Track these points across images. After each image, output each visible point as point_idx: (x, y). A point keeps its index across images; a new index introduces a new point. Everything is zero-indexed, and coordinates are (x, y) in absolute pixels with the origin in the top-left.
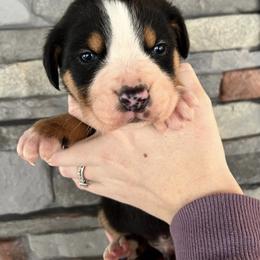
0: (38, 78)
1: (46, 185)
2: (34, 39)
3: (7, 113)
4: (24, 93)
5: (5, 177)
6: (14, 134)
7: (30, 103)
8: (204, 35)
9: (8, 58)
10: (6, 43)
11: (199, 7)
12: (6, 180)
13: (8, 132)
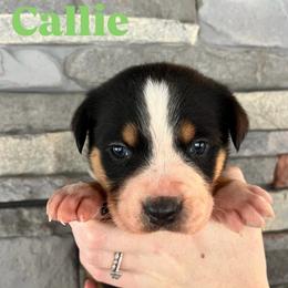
0: (68, 152)
1: (71, 278)
2: (66, 106)
3: (31, 192)
4: (51, 169)
5: (23, 268)
6: (38, 218)
7: (58, 182)
8: (258, 111)
9: (35, 127)
10: (33, 109)
11: (256, 80)
12: (25, 271)
13: (30, 216)
